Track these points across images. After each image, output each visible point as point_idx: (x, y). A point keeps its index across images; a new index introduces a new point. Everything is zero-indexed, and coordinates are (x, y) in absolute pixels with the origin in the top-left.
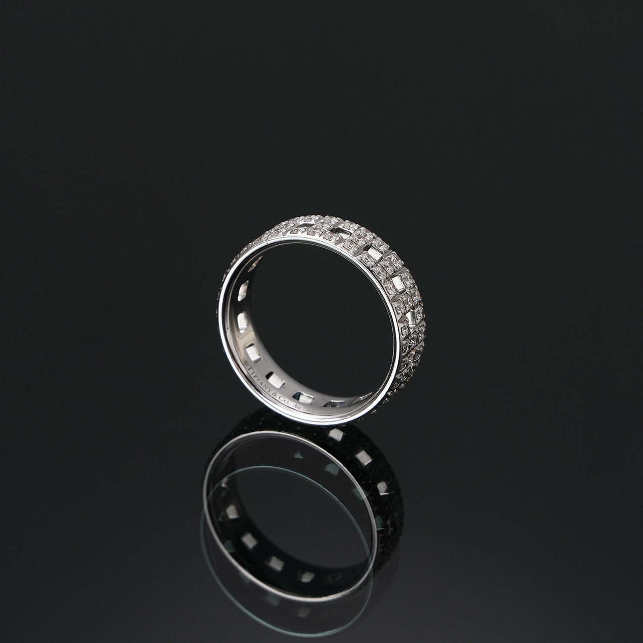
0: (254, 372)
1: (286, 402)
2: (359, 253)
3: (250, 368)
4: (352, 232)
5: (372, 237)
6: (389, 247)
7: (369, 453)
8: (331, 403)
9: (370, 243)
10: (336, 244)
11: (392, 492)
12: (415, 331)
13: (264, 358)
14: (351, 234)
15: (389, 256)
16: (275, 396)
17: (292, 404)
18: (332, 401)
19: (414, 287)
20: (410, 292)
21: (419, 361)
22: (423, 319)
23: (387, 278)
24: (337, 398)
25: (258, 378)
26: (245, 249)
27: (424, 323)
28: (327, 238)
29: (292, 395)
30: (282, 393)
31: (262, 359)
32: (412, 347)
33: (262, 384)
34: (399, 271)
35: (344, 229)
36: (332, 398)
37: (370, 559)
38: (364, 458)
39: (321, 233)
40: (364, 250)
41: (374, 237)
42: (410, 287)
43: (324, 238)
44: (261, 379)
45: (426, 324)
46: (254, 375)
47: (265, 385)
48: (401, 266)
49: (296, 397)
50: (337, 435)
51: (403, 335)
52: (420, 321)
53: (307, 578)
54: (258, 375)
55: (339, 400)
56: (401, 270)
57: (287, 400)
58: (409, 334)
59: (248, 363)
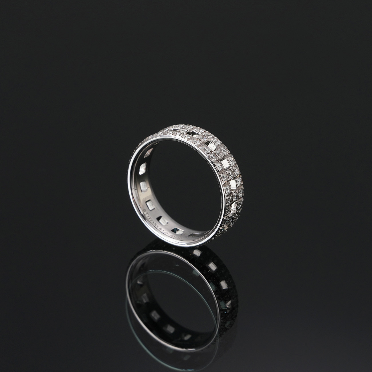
0: (149, 216)
1: (167, 233)
2: (201, 146)
3: (147, 214)
4: (200, 134)
5: (212, 137)
6: (221, 142)
7: (216, 264)
8: (193, 234)
9: (210, 140)
10: (188, 140)
11: (230, 287)
12: (236, 192)
13: (157, 208)
14: (199, 134)
15: (221, 148)
16: (161, 230)
17: (170, 234)
18: (194, 233)
19: (236, 166)
20: (233, 169)
21: (241, 210)
22: (241, 185)
23: (217, 160)
24: (196, 232)
25: (151, 220)
26: (140, 144)
27: (243, 187)
28: (183, 137)
29: (171, 229)
30: (165, 228)
31: (156, 209)
32: (234, 201)
33: (153, 223)
34: (226, 156)
35: (195, 132)
36: (195, 231)
37: (217, 327)
38: (213, 267)
39: (180, 134)
40: (205, 144)
41: (213, 137)
42: (233, 166)
43: (181, 137)
44: (153, 220)
45: (244, 188)
46: (149, 217)
47: (155, 224)
48: (228, 154)
49: (174, 231)
50: (197, 253)
51: (226, 193)
52: (239, 186)
53: (187, 337)
54: (151, 218)
55: (197, 233)
56: (228, 156)
57: (167, 232)
58: (231, 193)
59: (146, 210)
